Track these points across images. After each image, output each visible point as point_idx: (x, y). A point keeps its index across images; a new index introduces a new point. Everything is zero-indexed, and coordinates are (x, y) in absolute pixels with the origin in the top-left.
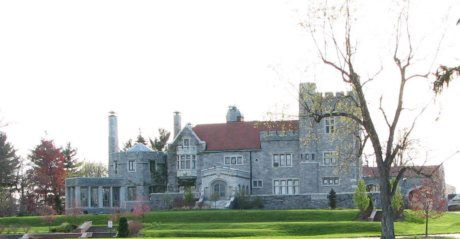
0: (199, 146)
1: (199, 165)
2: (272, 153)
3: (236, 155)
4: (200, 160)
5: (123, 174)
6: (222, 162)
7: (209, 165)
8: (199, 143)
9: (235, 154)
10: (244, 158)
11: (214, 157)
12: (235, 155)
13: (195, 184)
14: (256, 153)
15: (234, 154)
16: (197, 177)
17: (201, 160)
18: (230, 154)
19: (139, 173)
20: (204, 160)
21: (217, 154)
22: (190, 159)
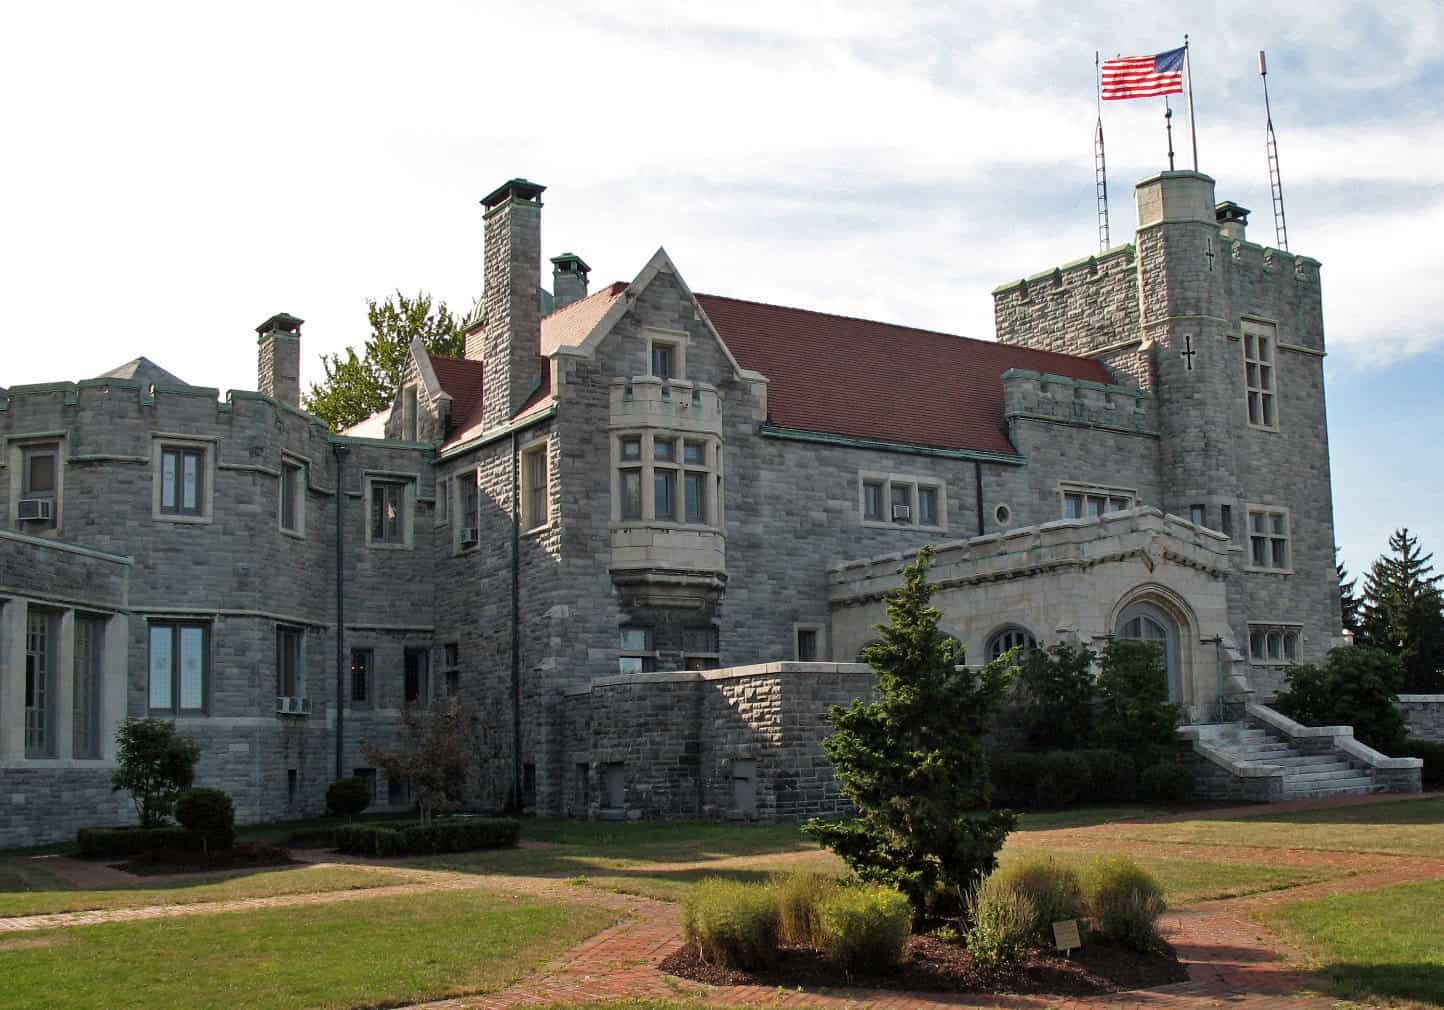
0: (738, 394)
1: (739, 508)
2: (1062, 484)
3: (916, 476)
4: (743, 477)
5: (119, 529)
6: (848, 504)
7: (789, 513)
8: (736, 378)
9: (910, 468)
10: (949, 497)
11: (810, 471)
12: (910, 473)
13: (715, 620)
14: (999, 475)
15: (904, 468)
16: (722, 576)
17: (747, 479)
18: (888, 461)
19: (232, 534)
20: (764, 483)
21: (826, 453)
22: (638, 457)
